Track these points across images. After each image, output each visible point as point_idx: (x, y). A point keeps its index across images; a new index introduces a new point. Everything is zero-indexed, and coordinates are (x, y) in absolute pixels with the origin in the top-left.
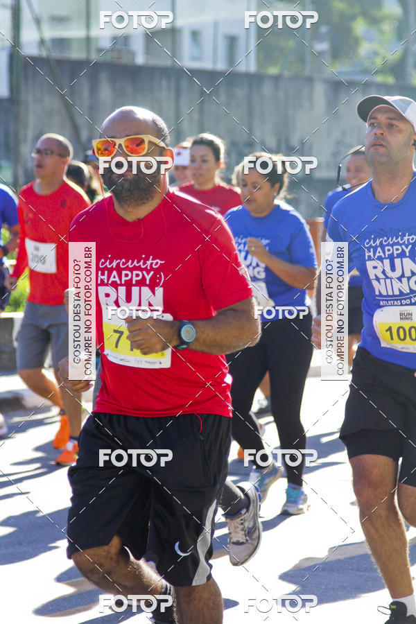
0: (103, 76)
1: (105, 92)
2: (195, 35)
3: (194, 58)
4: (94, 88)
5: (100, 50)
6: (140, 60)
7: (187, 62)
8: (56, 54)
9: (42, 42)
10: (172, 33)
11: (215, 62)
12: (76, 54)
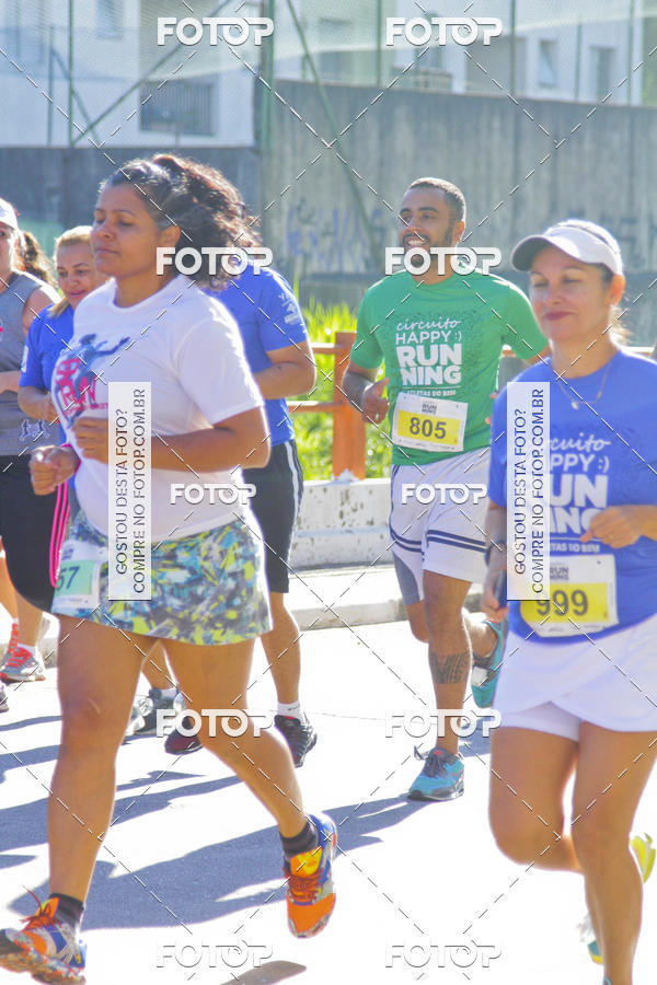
0: (401, 112)
1: (404, 138)
2: (546, 46)
3: (543, 85)
4: (386, 132)
5: (395, 71)
6: (459, 87)
7: (534, 92)
8: (328, 79)
9: (307, 57)
10: (510, 43)
11: (577, 91)
12: (359, 78)
